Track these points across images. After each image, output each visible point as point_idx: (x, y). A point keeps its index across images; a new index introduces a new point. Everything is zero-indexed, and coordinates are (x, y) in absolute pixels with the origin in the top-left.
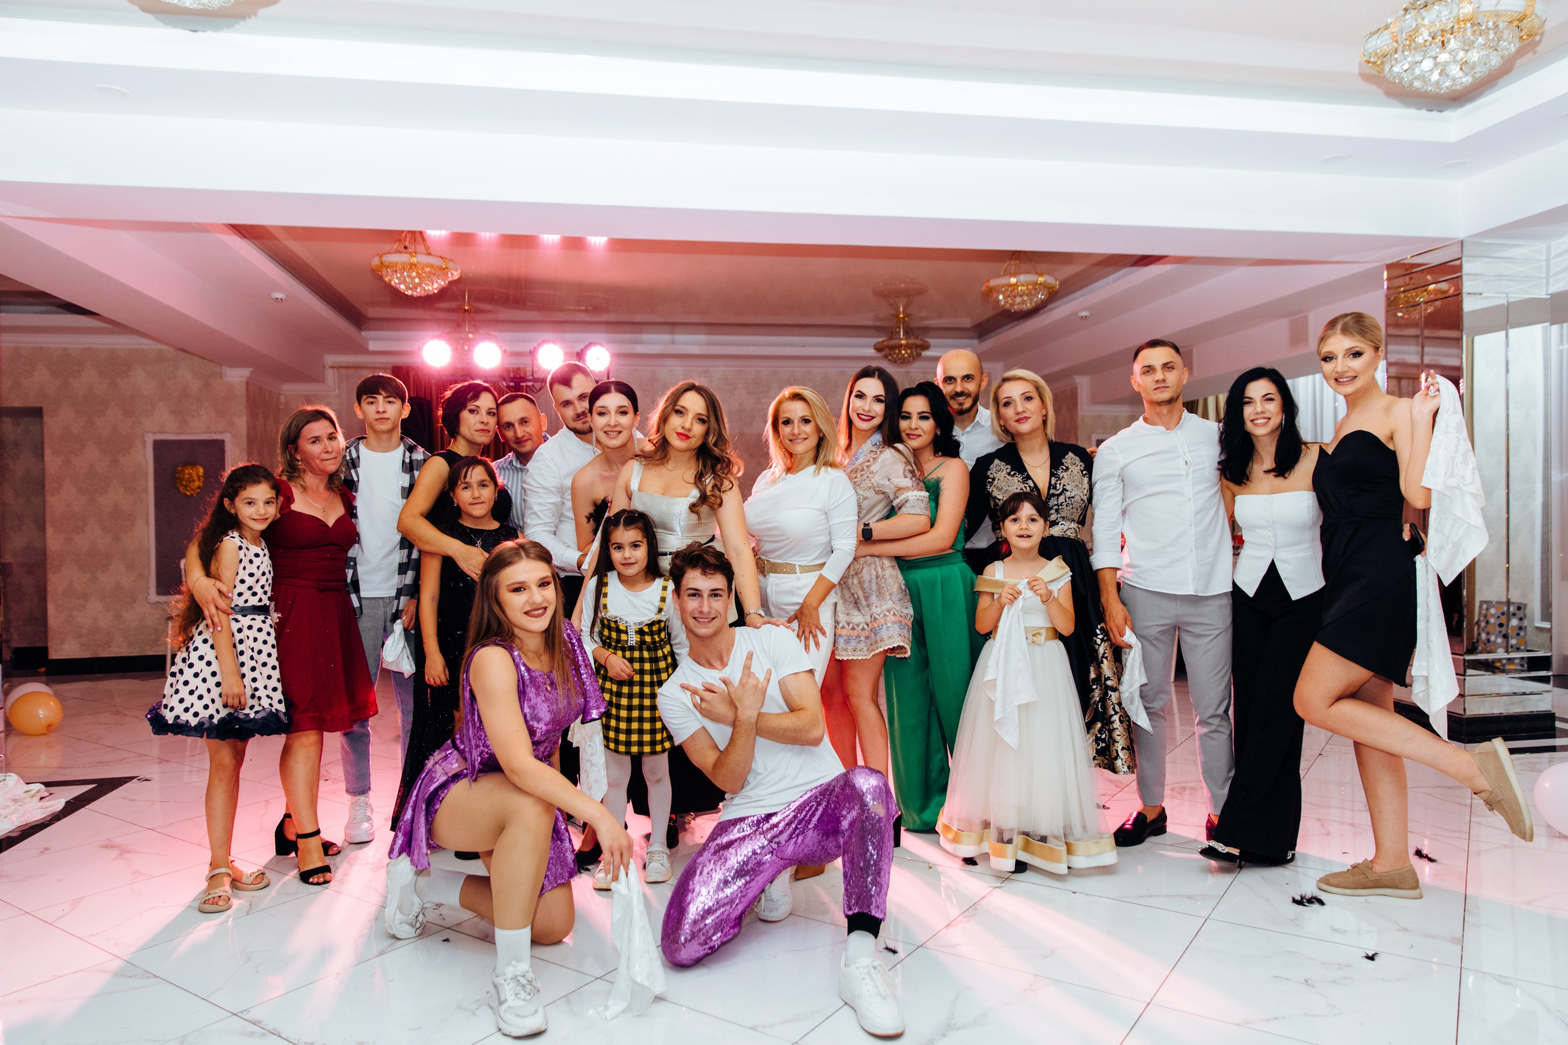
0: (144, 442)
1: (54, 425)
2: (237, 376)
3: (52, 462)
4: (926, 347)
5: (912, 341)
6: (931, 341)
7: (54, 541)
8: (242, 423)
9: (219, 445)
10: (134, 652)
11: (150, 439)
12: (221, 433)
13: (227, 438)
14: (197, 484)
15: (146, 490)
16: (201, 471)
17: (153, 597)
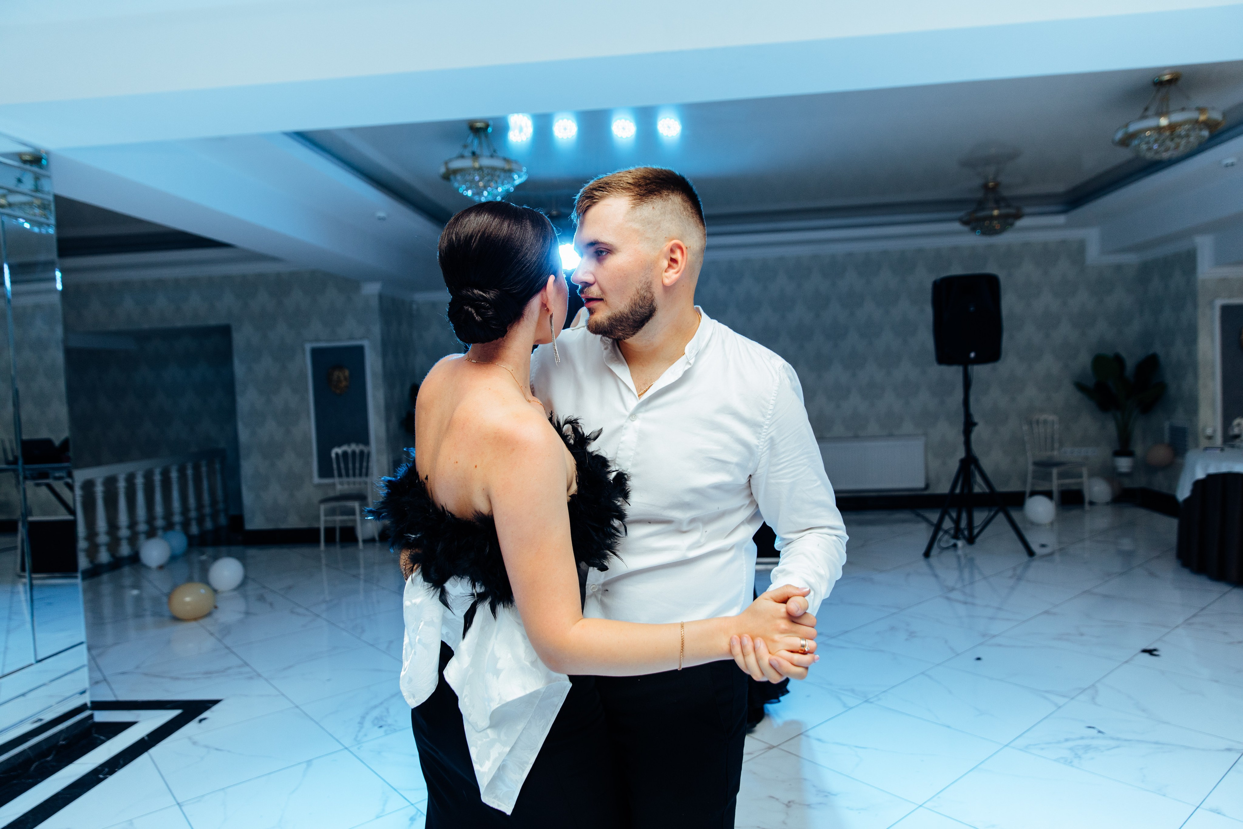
0: (303, 350)
1: (239, 339)
2: (372, 289)
3: (239, 369)
4: (1018, 216)
5: (1005, 211)
6: (1027, 210)
7: (244, 435)
8: (376, 330)
9: (359, 351)
10: (304, 525)
11: (308, 347)
12: (361, 338)
13: (366, 343)
14: (344, 383)
15: (306, 390)
16: (347, 373)
17: (316, 480)
